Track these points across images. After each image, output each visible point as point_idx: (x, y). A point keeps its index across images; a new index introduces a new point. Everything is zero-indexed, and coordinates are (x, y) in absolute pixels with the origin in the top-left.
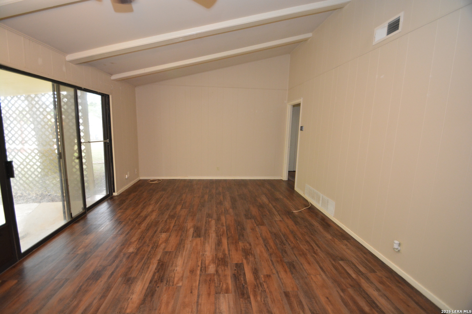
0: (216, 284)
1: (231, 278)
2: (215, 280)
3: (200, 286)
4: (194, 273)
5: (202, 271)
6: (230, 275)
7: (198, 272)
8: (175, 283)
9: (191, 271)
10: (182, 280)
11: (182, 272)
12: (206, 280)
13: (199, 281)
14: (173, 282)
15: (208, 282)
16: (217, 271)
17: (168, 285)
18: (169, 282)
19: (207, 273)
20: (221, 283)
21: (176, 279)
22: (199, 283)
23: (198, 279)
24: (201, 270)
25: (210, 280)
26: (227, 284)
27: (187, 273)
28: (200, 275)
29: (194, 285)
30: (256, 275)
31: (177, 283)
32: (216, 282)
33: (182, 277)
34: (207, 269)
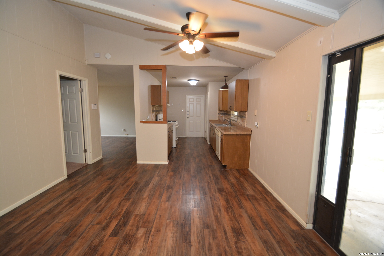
0: (142, 220)
1: (129, 224)
2: (142, 222)
3: (154, 219)
4: (157, 229)
5: (149, 231)
6: (128, 226)
7: (153, 230)
8: (172, 223)
9: (159, 231)
10: (167, 224)
11: (167, 230)
12: (149, 223)
13: (154, 223)
14: (173, 223)
15: (147, 221)
16: (137, 230)
17: (177, 221)
18: (176, 223)
19: (146, 229)
20: (138, 221)
21: (171, 225)
22: (154, 221)
23: (154, 224)
24: (151, 231)
25: (146, 223)
26: (134, 220)
27: (163, 229)
28: (152, 227)
29: (158, 220)
30: (108, 224)
31: (170, 222)
32: (141, 221)
33: (166, 227)
34: (145, 232)
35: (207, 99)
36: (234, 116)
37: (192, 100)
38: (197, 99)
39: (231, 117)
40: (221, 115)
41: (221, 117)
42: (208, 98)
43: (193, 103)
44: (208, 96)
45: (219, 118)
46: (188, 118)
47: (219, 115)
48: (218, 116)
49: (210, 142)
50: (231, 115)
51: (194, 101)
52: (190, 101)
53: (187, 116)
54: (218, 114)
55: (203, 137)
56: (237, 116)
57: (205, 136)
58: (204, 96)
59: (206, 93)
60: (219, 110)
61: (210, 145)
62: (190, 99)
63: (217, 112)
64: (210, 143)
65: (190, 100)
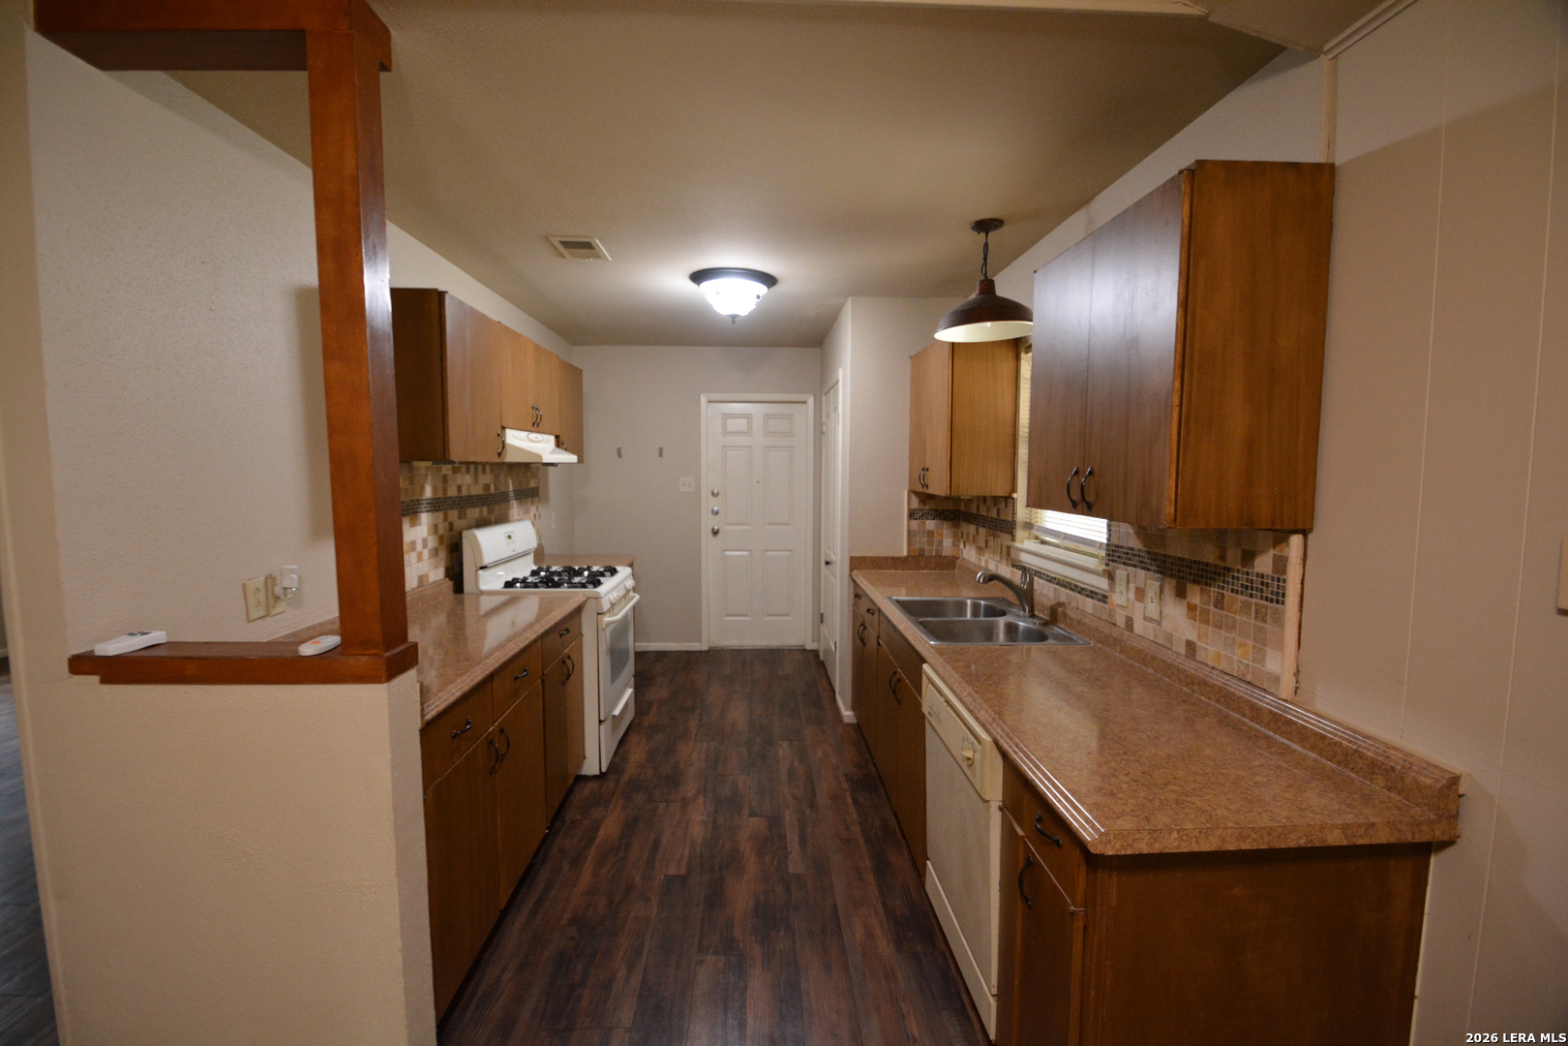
35: (828, 415)
36: (1043, 542)
37: (741, 423)
38: (767, 417)
39: (1017, 544)
40: (930, 524)
41: (930, 534)
42: (836, 408)
43: (743, 440)
44: (836, 401)
45: (918, 546)
46: (715, 533)
47: (915, 524)
48: (909, 532)
49: (854, 707)
50: (1020, 533)
51: (748, 433)
52: (726, 433)
53: (708, 522)
54: (912, 515)
55: (810, 646)
56: (1103, 553)
57: (819, 641)
58: (811, 401)
59: (821, 383)
60: (920, 489)
61: (858, 727)
62: (729, 421)
63: (904, 502)
64: (857, 717)
65: (724, 425)
